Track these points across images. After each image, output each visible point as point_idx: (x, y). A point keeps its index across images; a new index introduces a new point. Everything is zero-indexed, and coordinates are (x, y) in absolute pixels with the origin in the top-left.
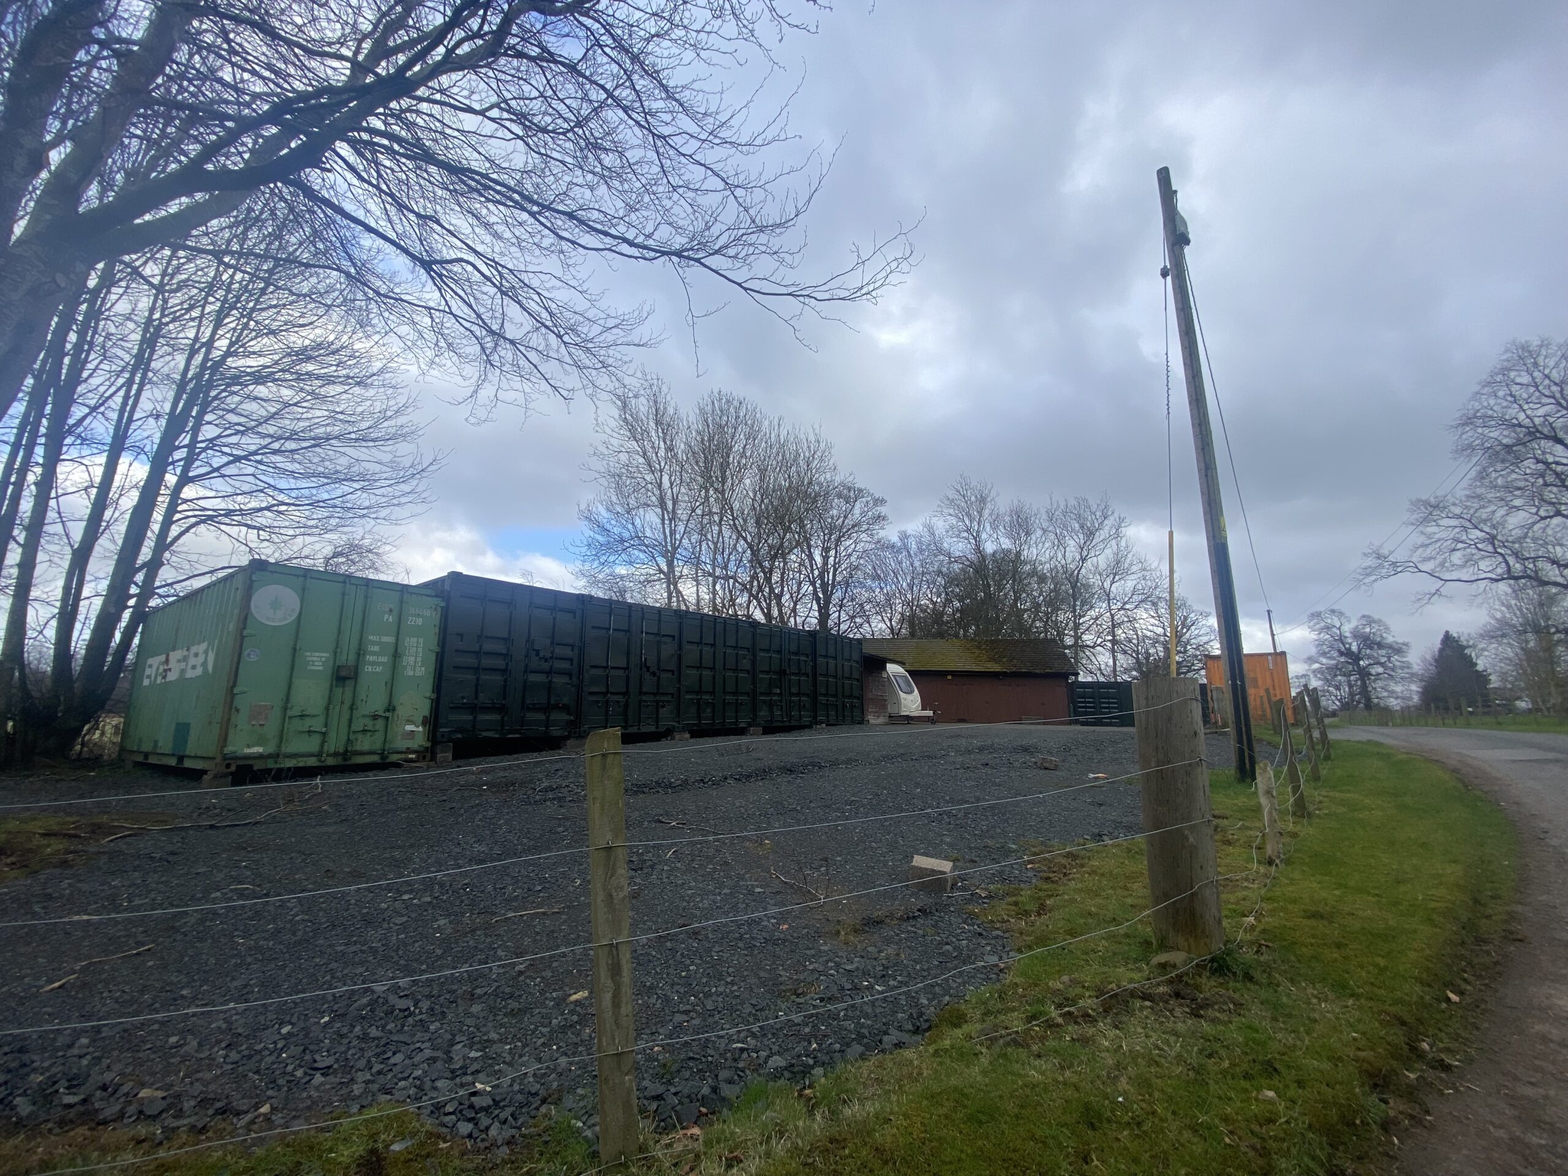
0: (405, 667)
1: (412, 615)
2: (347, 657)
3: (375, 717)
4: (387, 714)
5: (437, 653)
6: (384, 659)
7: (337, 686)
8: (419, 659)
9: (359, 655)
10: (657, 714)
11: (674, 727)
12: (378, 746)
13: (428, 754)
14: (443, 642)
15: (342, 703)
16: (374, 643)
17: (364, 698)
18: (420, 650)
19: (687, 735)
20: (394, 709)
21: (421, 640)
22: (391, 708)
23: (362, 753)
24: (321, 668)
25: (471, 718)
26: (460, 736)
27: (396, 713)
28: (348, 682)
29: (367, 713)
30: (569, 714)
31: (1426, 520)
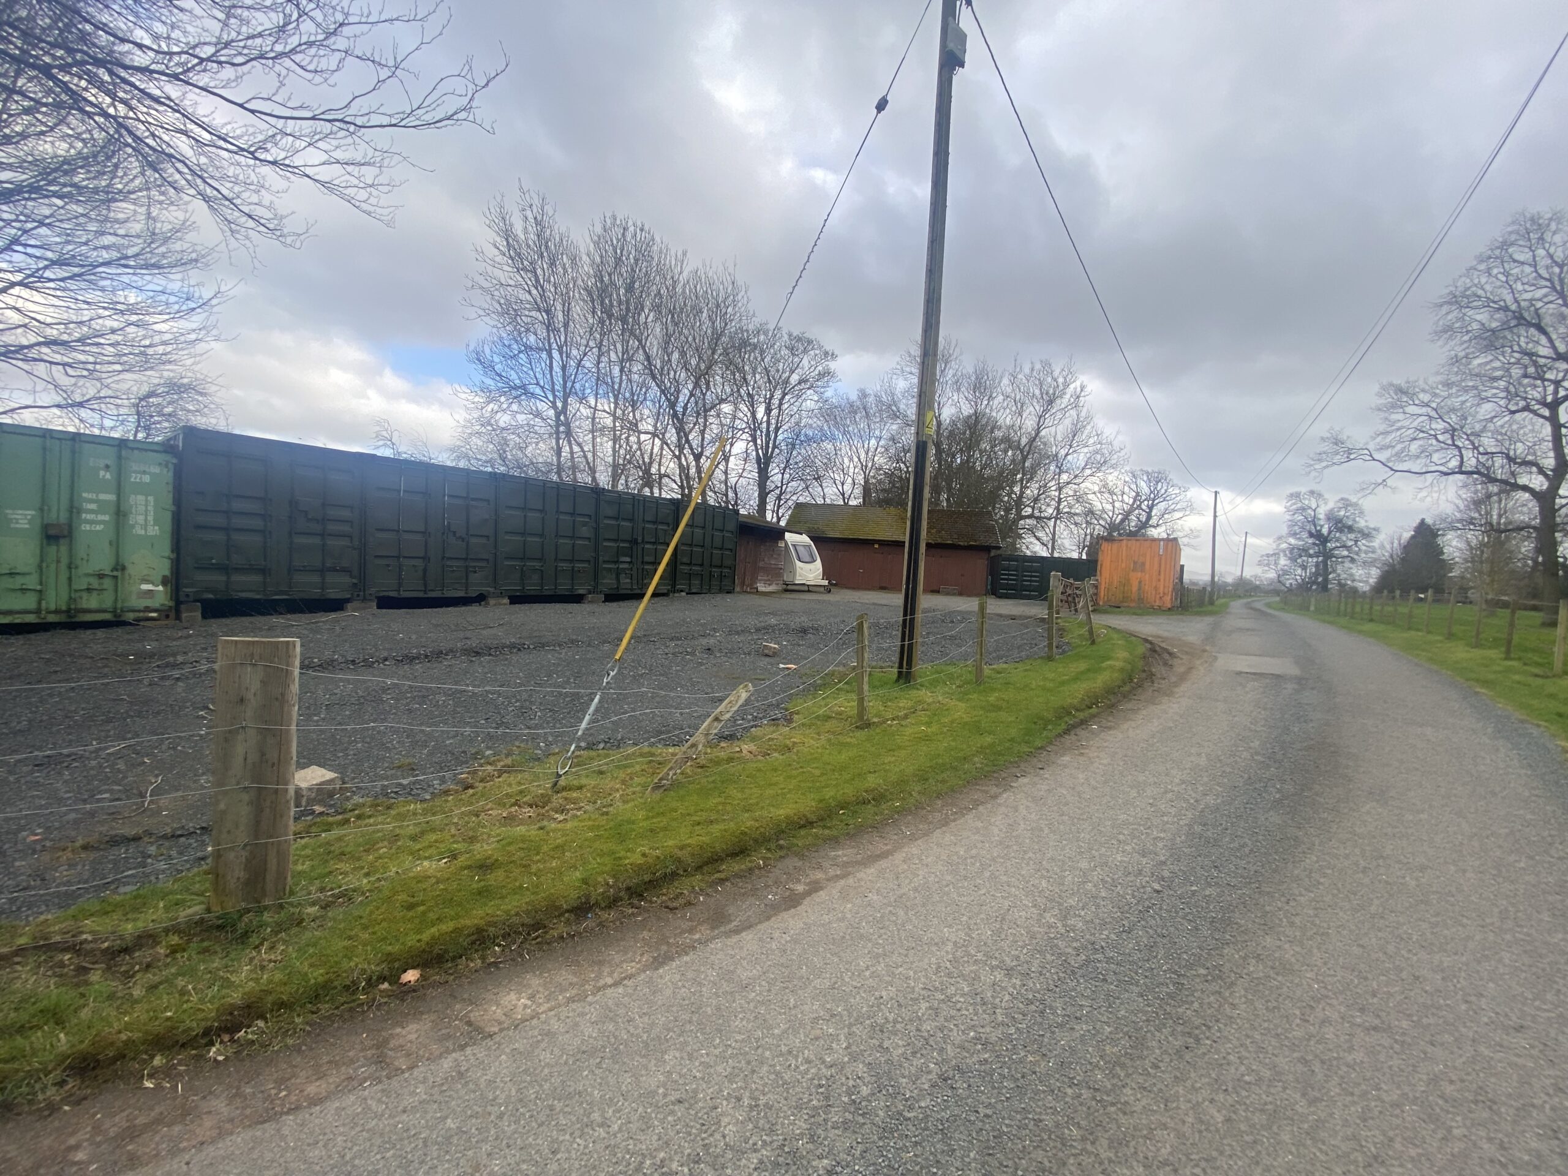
0: (133, 526)
1: (136, 472)
2: (58, 514)
3: (101, 576)
4: (115, 573)
5: (173, 513)
6: (106, 518)
7: (49, 544)
8: (150, 518)
9: (71, 512)
10: (467, 579)
11: (489, 592)
12: (108, 603)
13: (174, 612)
14: (178, 502)
15: (58, 561)
16: (91, 501)
17: (85, 557)
18: (150, 508)
19: (506, 601)
20: (124, 568)
21: (151, 498)
22: (120, 567)
23: (89, 611)
24: (27, 526)
25: (224, 578)
26: (211, 596)
27: (127, 572)
28: (62, 541)
29: (91, 572)
30: (351, 577)
31: (1393, 406)
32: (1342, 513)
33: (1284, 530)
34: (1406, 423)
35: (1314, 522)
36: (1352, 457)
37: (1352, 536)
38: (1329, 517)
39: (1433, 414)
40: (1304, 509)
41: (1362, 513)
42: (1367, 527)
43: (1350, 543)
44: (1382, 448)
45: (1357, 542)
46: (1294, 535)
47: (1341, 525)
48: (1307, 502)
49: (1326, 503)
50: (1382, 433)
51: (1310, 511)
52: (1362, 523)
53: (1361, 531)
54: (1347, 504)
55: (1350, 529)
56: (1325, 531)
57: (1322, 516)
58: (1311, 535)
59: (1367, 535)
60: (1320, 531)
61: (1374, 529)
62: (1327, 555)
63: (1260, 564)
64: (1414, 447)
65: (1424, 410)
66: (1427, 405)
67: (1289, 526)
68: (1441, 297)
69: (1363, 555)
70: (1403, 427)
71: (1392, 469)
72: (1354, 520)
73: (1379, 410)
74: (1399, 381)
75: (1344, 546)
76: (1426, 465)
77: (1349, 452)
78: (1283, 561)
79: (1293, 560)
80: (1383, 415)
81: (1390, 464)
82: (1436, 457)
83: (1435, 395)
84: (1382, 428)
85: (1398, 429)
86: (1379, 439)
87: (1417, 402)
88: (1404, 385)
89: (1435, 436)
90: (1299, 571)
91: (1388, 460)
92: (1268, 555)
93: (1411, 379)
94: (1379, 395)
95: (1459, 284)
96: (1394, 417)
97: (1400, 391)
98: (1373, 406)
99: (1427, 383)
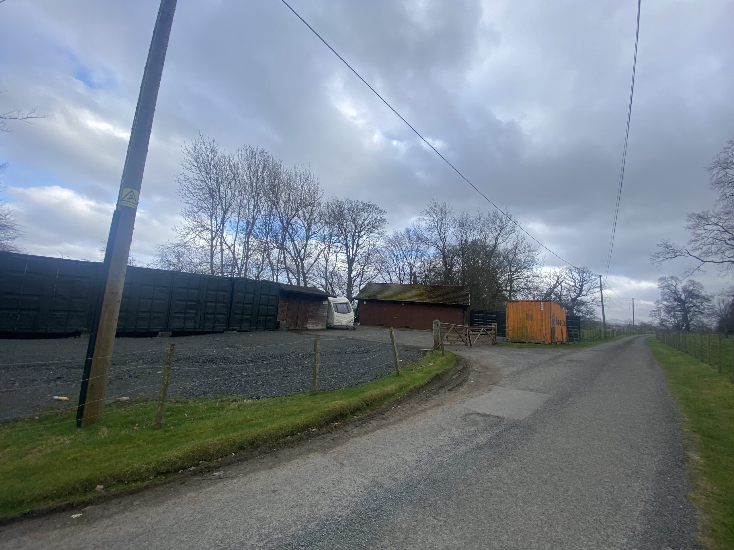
31: (697, 225)
32: (691, 288)
33: (660, 298)
34: (707, 235)
35: (676, 292)
36: (677, 254)
37: (698, 300)
38: (685, 290)
39: (721, 229)
40: (669, 286)
41: (702, 287)
42: (707, 295)
43: (698, 304)
44: (695, 249)
45: (702, 303)
46: (666, 300)
47: (691, 294)
48: (670, 282)
49: (681, 283)
50: (694, 241)
51: (672, 287)
52: (703, 293)
53: (704, 298)
54: (693, 283)
55: (697, 296)
56: (683, 297)
57: (680, 290)
58: (675, 300)
59: (707, 299)
60: (680, 298)
61: (711, 296)
62: (686, 311)
63: (650, 315)
64: (714, 248)
65: (715, 227)
66: (717, 224)
67: (662, 295)
68: (711, 164)
69: (707, 310)
70: (705, 237)
71: (702, 261)
72: (699, 292)
73: (689, 228)
74: (698, 211)
75: (695, 306)
76: (722, 258)
77: (675, 251)
78: (663, 314)
79: (668, 312)
80: (692, 231)
81: (702, 258)
82: (727, 253)
83: (720, 219)
84: (693, 238)
85: (702, 239)
86: (692, 245)
87: (710, 223)
88: (701, 214)
89: (725, 241)
90: (673, 319)
91: (700, 255)
92: (654, 311)
93: (704, 211)
94: (688, 220)
95: (720, 157)
96: (699, 232)
97: (699, 217)
98: (686, 227)
99: (714, 213)
